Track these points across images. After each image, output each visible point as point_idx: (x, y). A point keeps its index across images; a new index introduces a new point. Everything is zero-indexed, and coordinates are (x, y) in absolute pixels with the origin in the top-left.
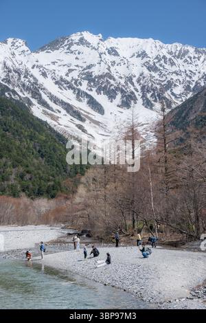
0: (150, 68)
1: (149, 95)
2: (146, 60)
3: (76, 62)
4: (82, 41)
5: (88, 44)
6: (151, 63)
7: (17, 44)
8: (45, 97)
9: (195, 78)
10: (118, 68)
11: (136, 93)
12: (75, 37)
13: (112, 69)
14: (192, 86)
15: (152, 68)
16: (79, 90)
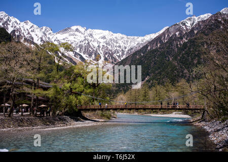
0: (106, 44)
2: (105, 40)
3: (74, 40)
4: (77, 30)
5: (80, 32)
7: (47, 30)
8: (60, 55)
10: (93, 43)
11: (101, 55)
12: (74, 28)
13: (90, 43)
16: (76, 52)
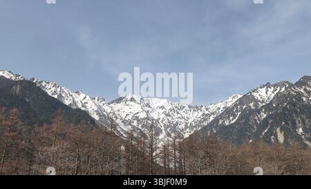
1: (168, 130)
2: (164, 110)
3: (130, 110)
4: (132, 99)
5: (135, 101)
6: (167, 112)
9: (190, 121)
10: (151, 114)
14: (189, 125)
15: (168, 115)
